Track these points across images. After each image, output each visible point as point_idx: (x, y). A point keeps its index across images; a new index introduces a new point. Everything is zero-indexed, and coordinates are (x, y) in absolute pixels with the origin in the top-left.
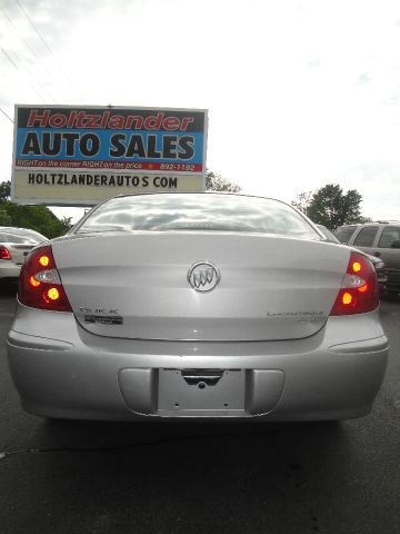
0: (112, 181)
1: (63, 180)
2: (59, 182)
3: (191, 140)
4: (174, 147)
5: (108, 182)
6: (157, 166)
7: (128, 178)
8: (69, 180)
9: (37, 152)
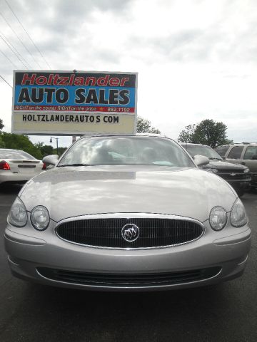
0: (77, 119)
1: (45, 119)
2: (43, 120)
3: (127, 92)
4: (116, 97)
5: (74, 119)
6: (105, 109)
7: (87, 117)
8: (49, 118)
9: (28, 100)
